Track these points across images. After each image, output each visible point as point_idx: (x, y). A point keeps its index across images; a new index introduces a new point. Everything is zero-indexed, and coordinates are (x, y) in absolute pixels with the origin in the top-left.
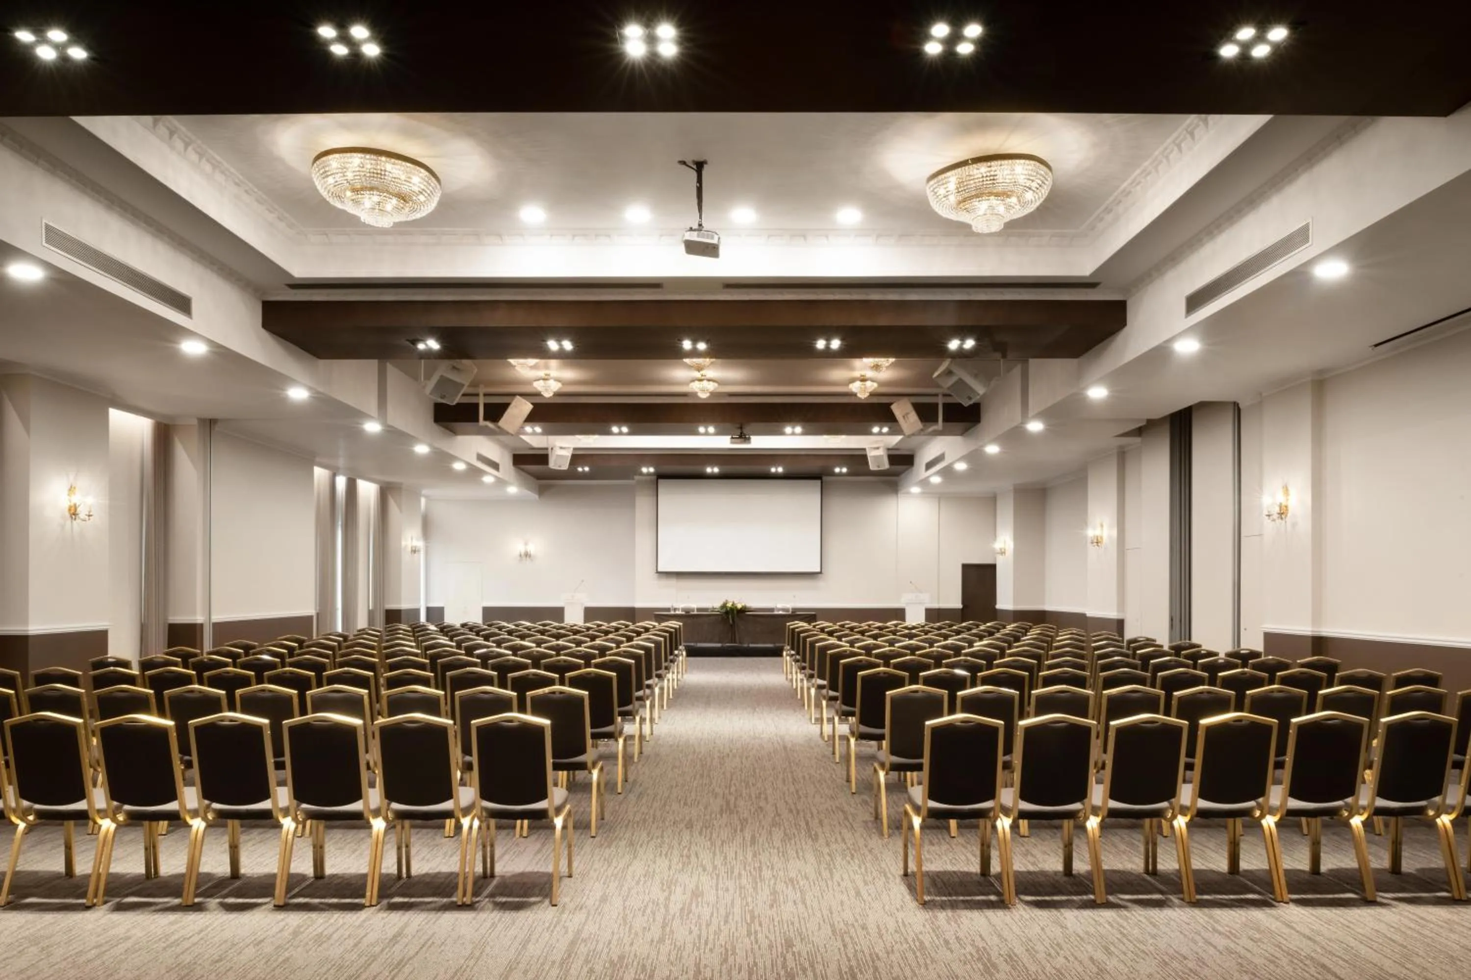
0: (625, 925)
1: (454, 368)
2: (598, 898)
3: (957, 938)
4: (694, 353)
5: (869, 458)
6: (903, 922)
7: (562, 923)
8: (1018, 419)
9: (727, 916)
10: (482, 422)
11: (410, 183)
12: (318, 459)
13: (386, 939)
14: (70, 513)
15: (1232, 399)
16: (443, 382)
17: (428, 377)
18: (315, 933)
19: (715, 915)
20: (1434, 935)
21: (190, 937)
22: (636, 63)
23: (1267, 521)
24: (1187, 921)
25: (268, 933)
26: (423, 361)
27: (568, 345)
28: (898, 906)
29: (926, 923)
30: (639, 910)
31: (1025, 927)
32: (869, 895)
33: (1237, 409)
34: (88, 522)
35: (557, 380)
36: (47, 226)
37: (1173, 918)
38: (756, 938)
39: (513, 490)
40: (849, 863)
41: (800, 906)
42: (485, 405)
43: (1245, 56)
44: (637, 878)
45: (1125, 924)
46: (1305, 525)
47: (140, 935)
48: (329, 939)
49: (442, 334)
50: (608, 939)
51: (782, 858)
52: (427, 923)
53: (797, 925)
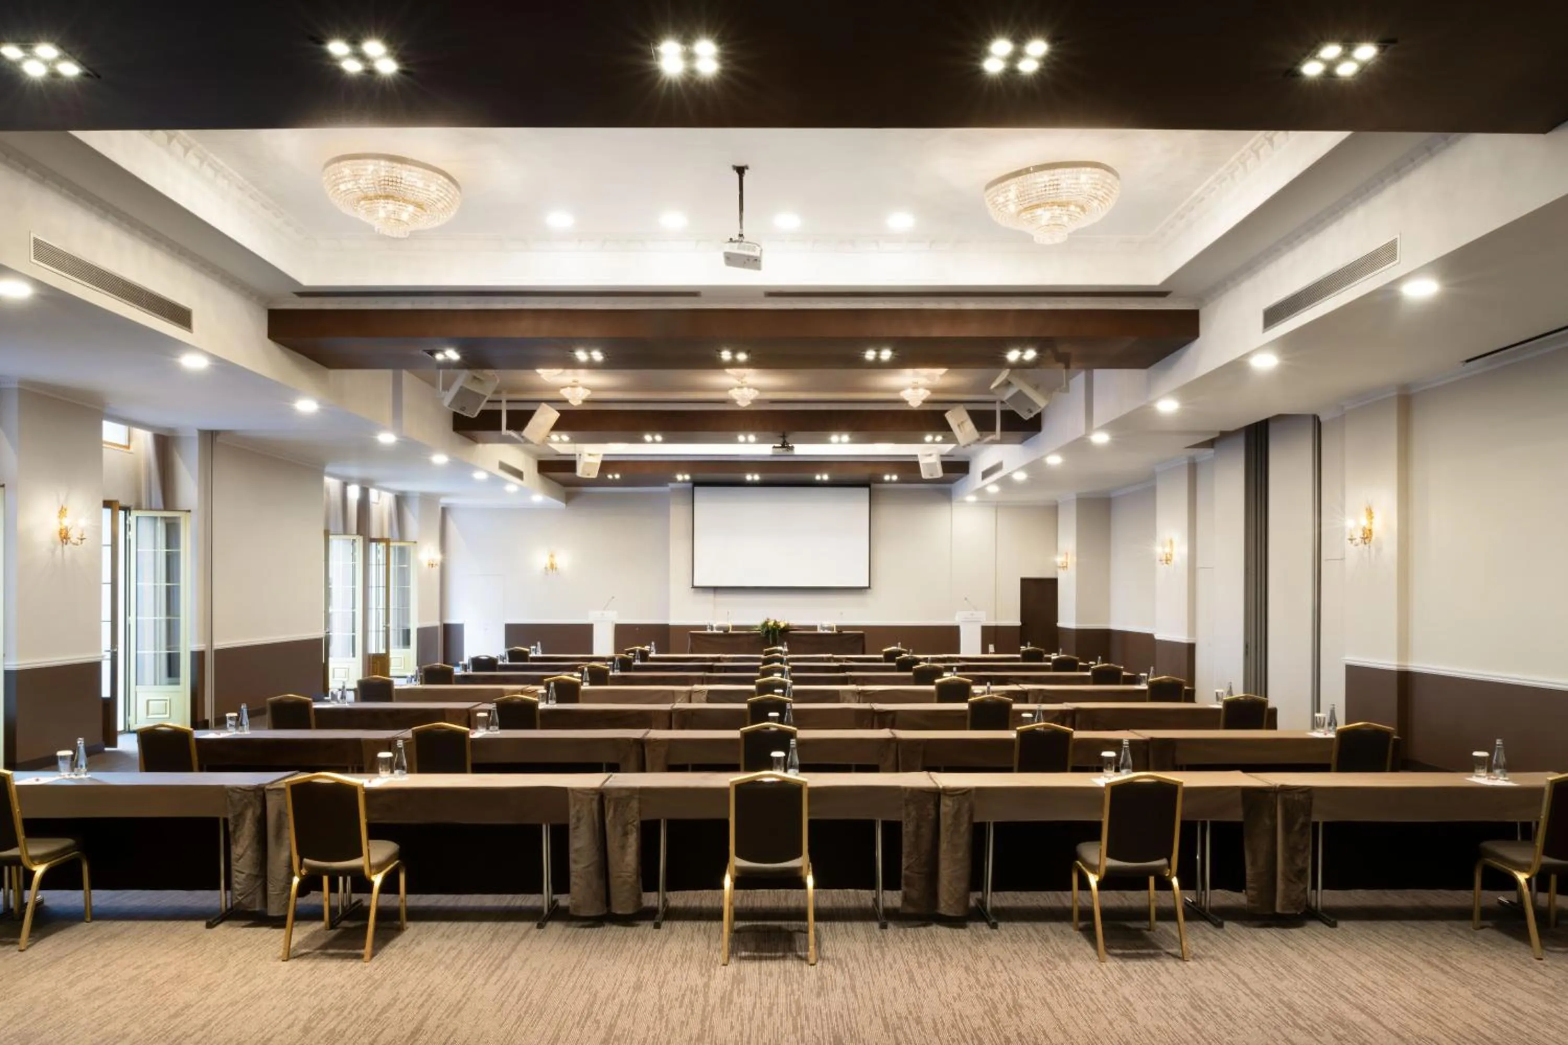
0: (661, 1019)
1: (475, 378)
2: (632, 984)
3: (1019, 1034)
4: (734, 364)
5: (921, 466)
6: (961, 1015)
7: (594, 1015)
8: (1081, 430)
9: (771, 1008)
10: (504, 431)
11: (429, 191)
12: (328, 469)
13: (403, 1037)
14: (61, 537)
15: (1314, 412)
16: (463, 394)
17: (446, 388)
18: (327, 1029)
19: (758, 1005)
20: (1531, 1030)
21: (193, 1034)
22: (673, 81)
23: (1349, 546)
24: (1266, 1013)
25: (276, 1029)
26: (441, 371)
27: (598, 356)
28: (955, 995)
29: (985, 1016)
30: (676, 999)
31: (1091, 1020)
32: (924, 980)
33: (1317, 424)
34: (80, 546)
35: (586, 387)
36: (36, 240)
37: (1250, 1009)
38: (802, 1035)
39: (538, 498)
40: (902, 940)
41: (850, 994)
42: (509, 412)
43: (1329, 73)
44: (673, 959)
45: (1199, 1017)
46: (1390, 549)
47: (138, 1031)
48: (342, 1036)
49: (461, 345)
50: (642, 1036)
51: (829, 934)
52: (448, 1017)
53: (846, 1018)
